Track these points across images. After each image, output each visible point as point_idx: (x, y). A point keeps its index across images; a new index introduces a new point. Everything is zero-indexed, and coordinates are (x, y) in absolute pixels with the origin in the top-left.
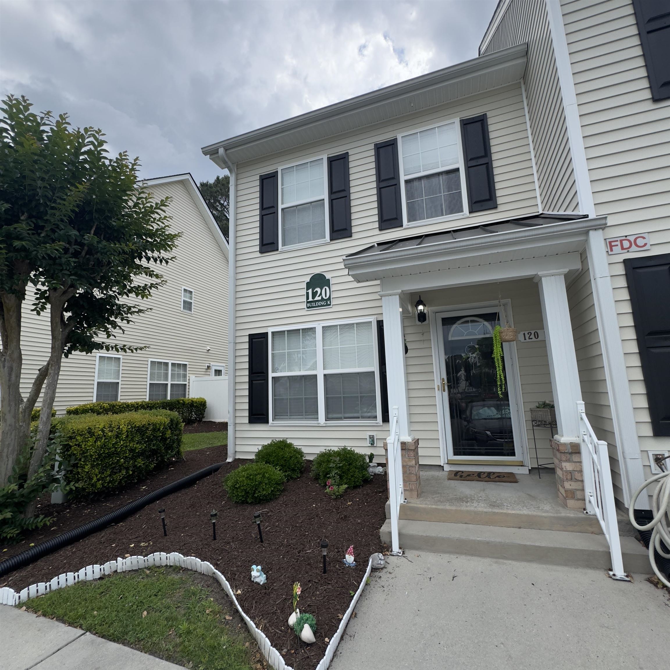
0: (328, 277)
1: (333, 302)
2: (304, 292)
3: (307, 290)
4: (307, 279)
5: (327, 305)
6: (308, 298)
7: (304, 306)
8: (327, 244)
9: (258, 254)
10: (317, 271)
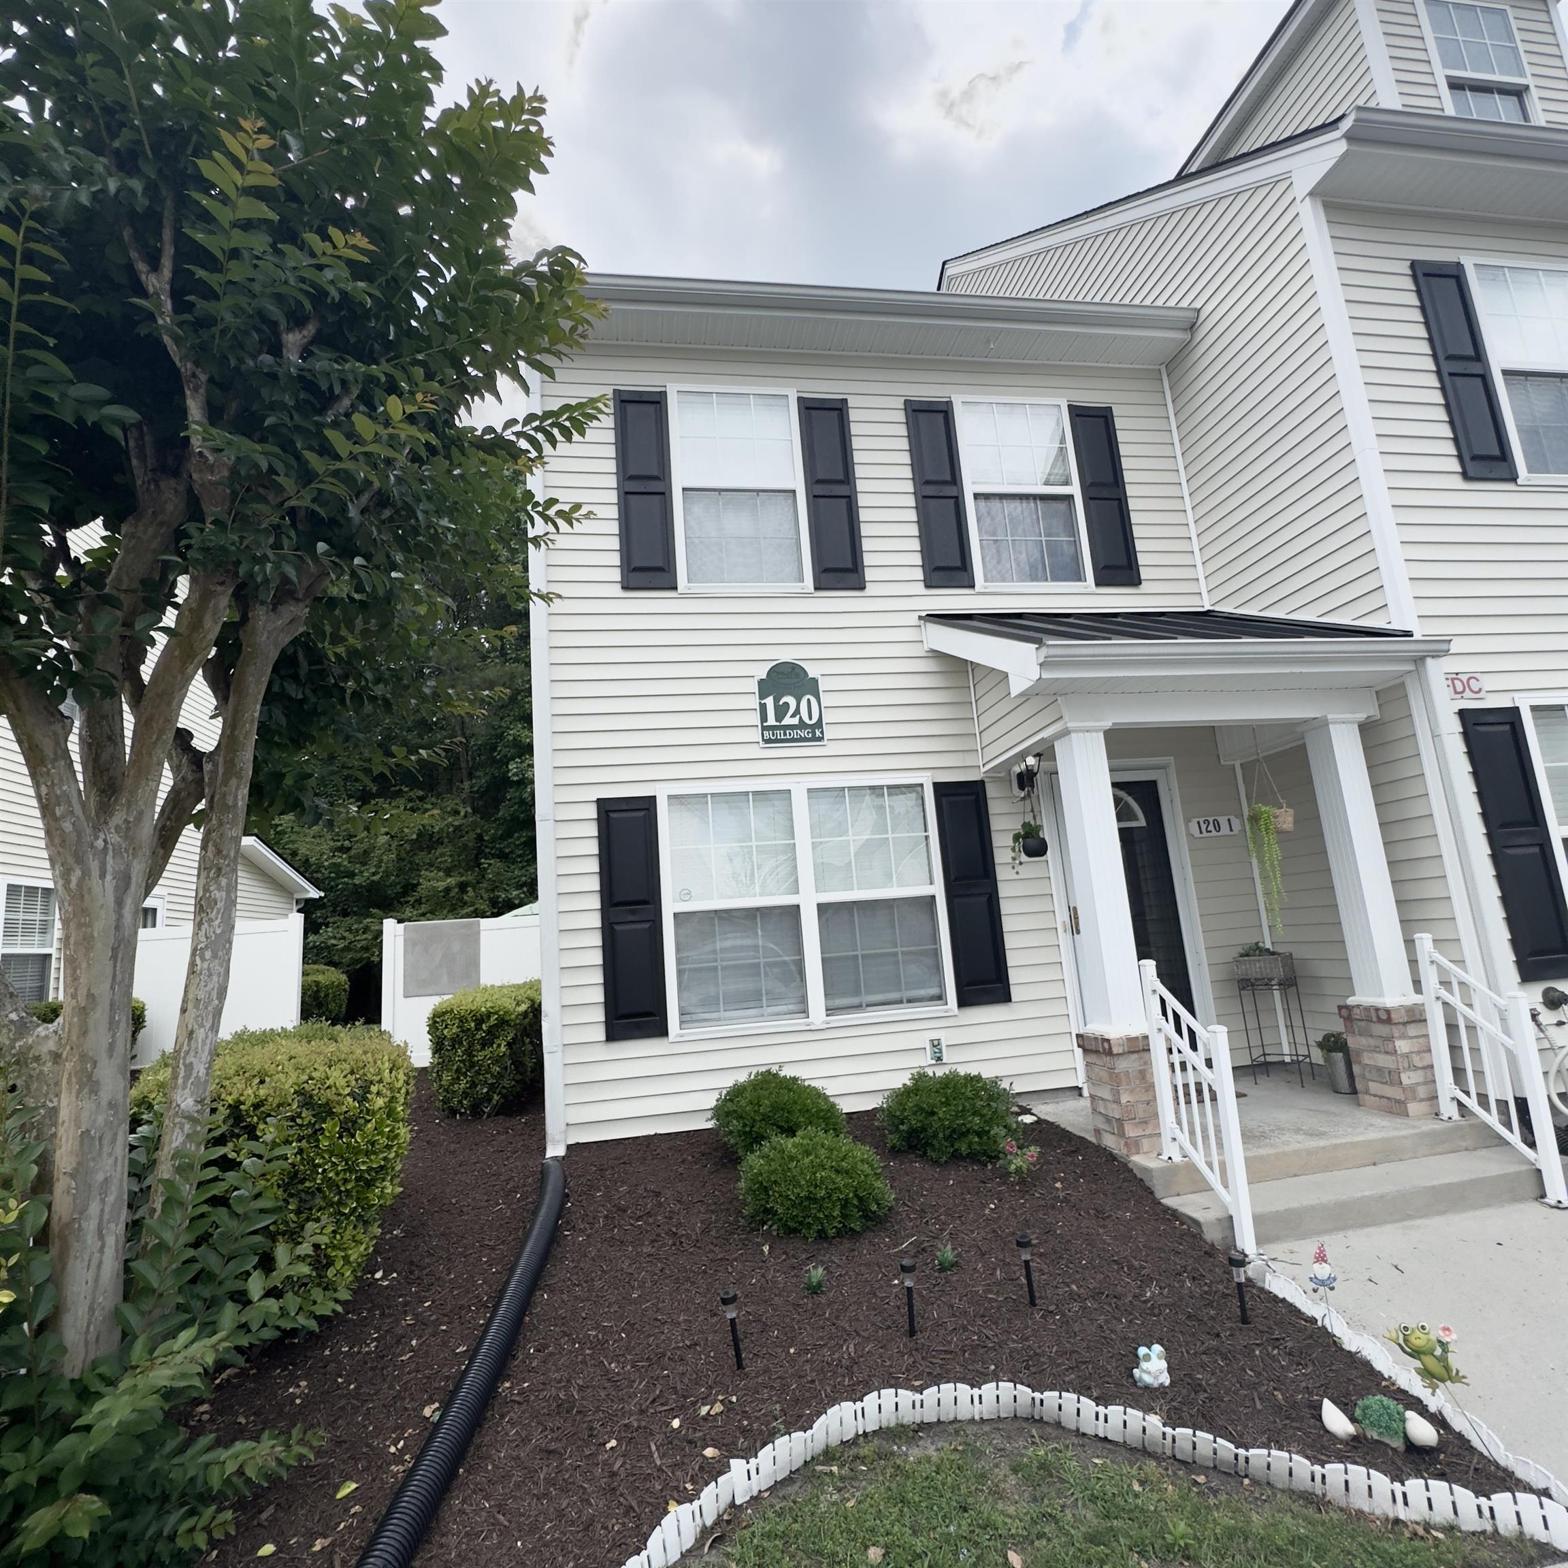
0: (812, 671)
1: (829, 732)
2: (754, 702)
3: (761, 698)
4: (762, 672)
5: (815, 739)
6: (764, 718)
7: (756, 735)
8: (805, 596)
9: (617, 590)
10: (786, 655)
